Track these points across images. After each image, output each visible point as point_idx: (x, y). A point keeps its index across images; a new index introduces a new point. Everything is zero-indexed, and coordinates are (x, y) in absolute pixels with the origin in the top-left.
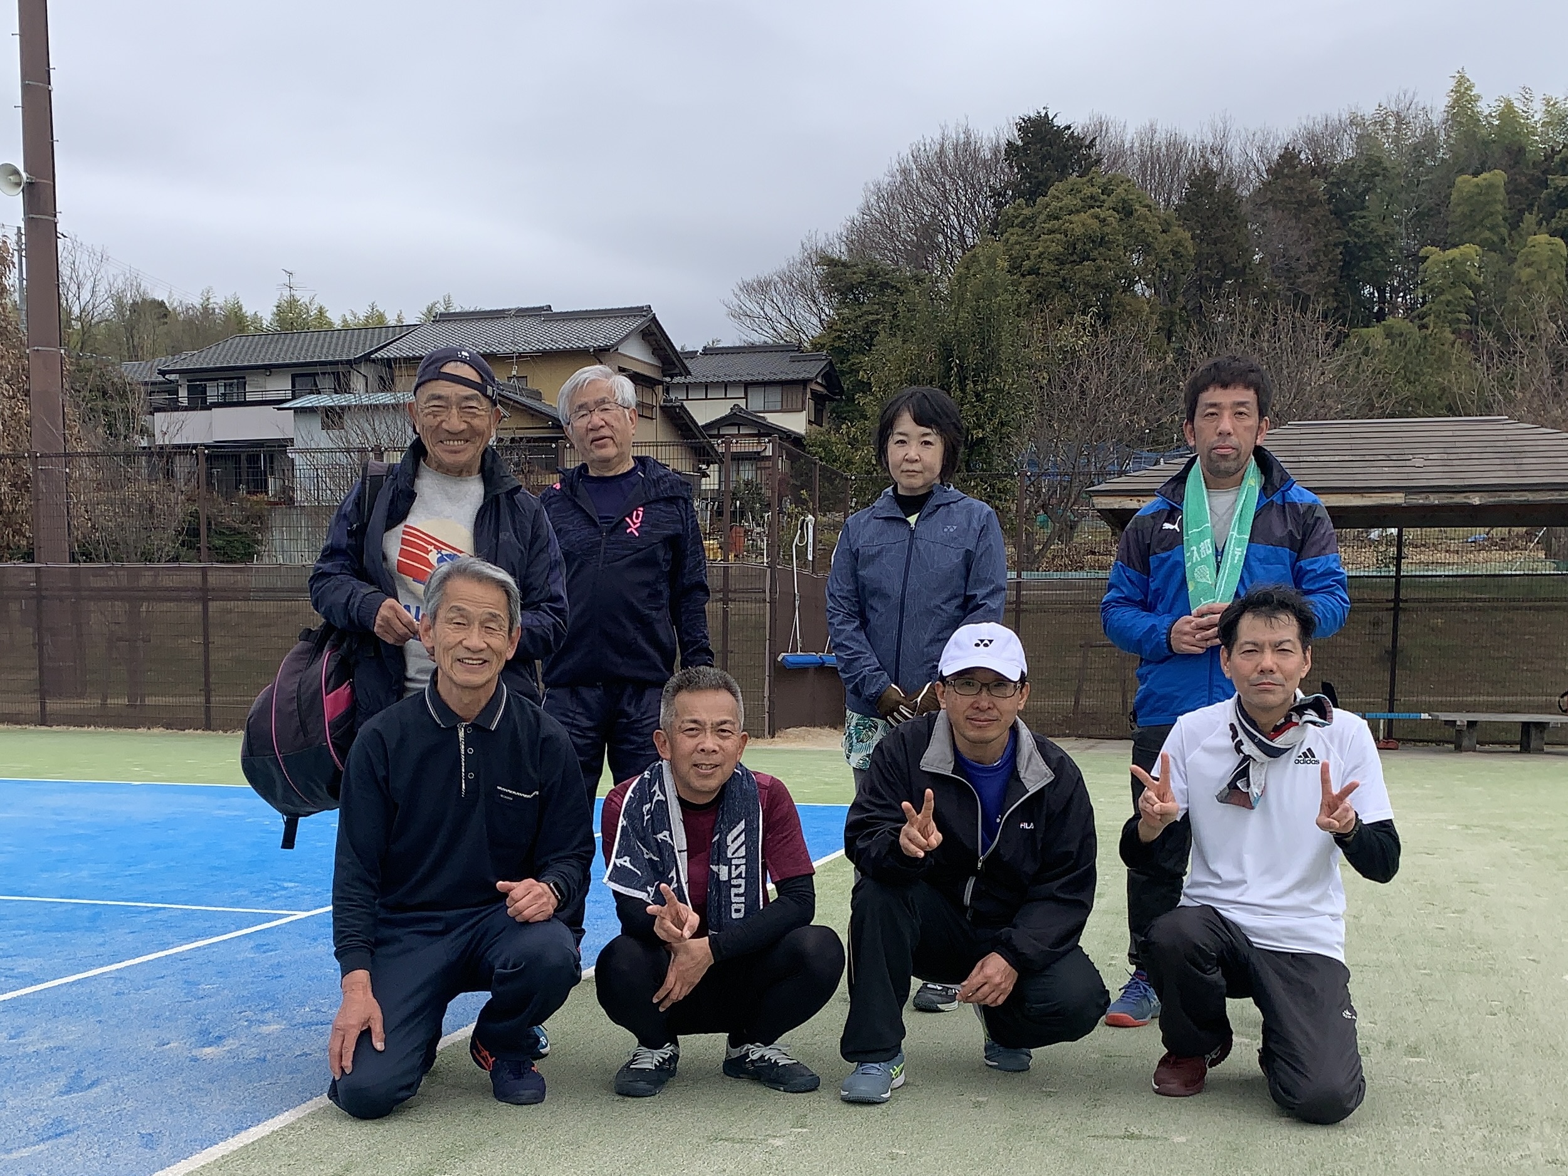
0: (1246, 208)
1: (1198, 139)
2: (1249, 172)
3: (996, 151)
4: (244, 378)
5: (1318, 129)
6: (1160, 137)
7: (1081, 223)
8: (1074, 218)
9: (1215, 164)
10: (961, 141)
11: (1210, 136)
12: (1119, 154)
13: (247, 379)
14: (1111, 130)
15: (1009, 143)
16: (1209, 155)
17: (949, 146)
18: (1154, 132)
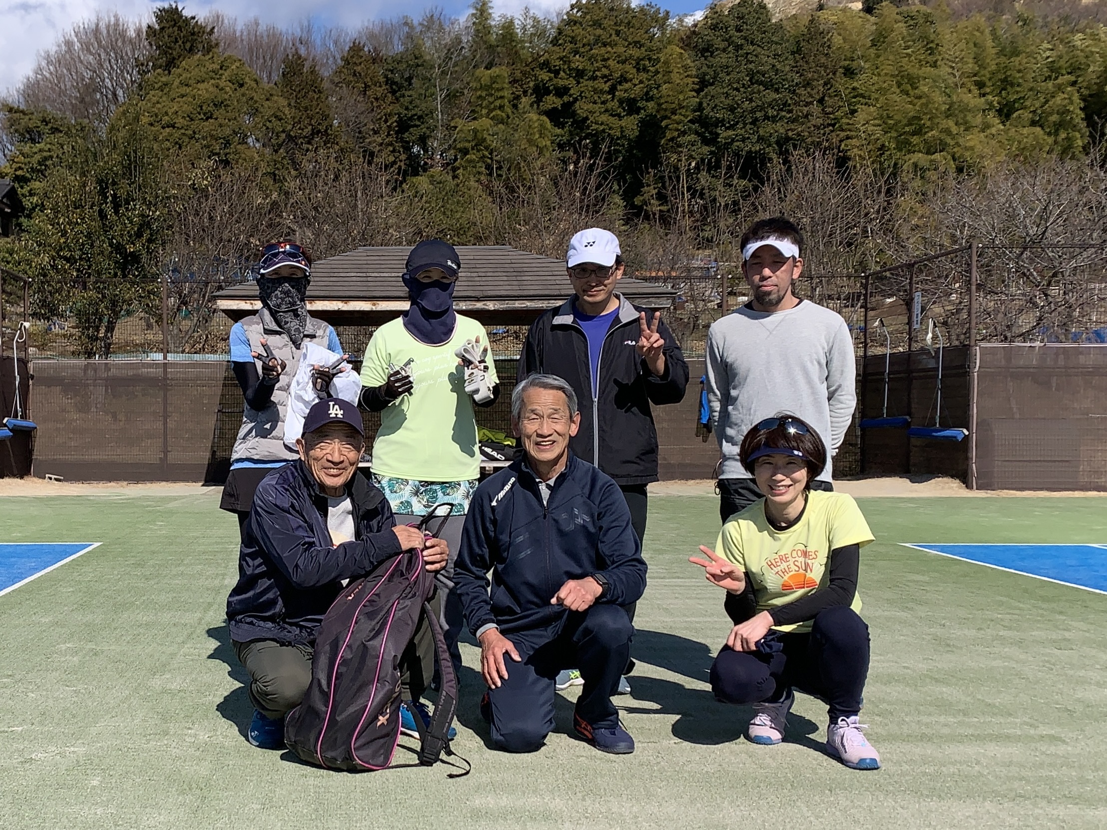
0: (326, 85)
1: (290, 32)
2: (328, 59)
3: (139, 32)
5: (376, 31)
6: (262, 28)
7: (205, 90)
8: (201, 86)
9: (303, 51)
10: (112, 23)
11: (299, 30)
12: (232, 40)
14: (226, 21)
15: (149, 27)
16: (298, 44)
17: (102, 25)
18: (257, 24)
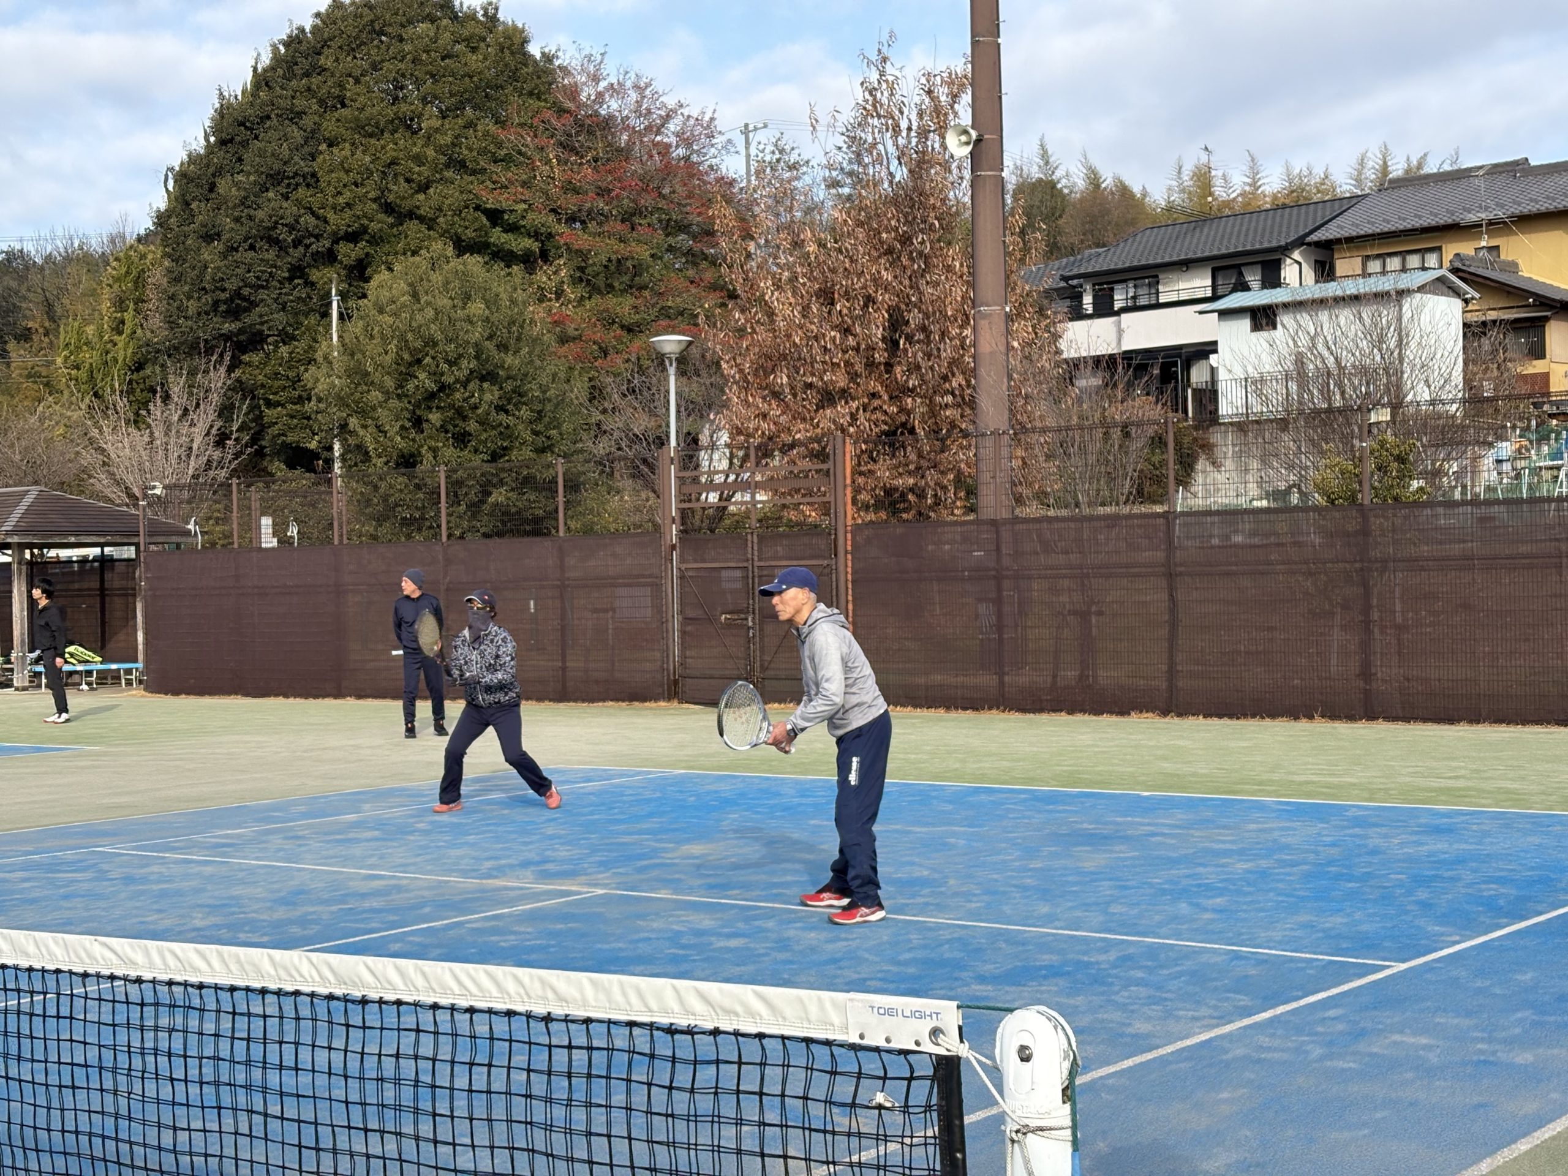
4: (1157, 276)
13: (1160, 277)
